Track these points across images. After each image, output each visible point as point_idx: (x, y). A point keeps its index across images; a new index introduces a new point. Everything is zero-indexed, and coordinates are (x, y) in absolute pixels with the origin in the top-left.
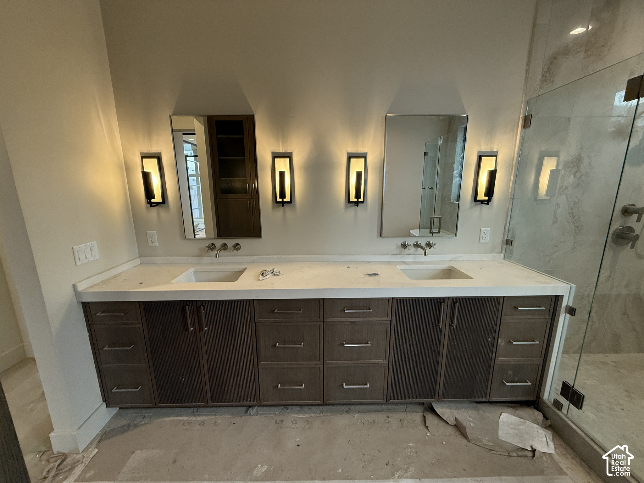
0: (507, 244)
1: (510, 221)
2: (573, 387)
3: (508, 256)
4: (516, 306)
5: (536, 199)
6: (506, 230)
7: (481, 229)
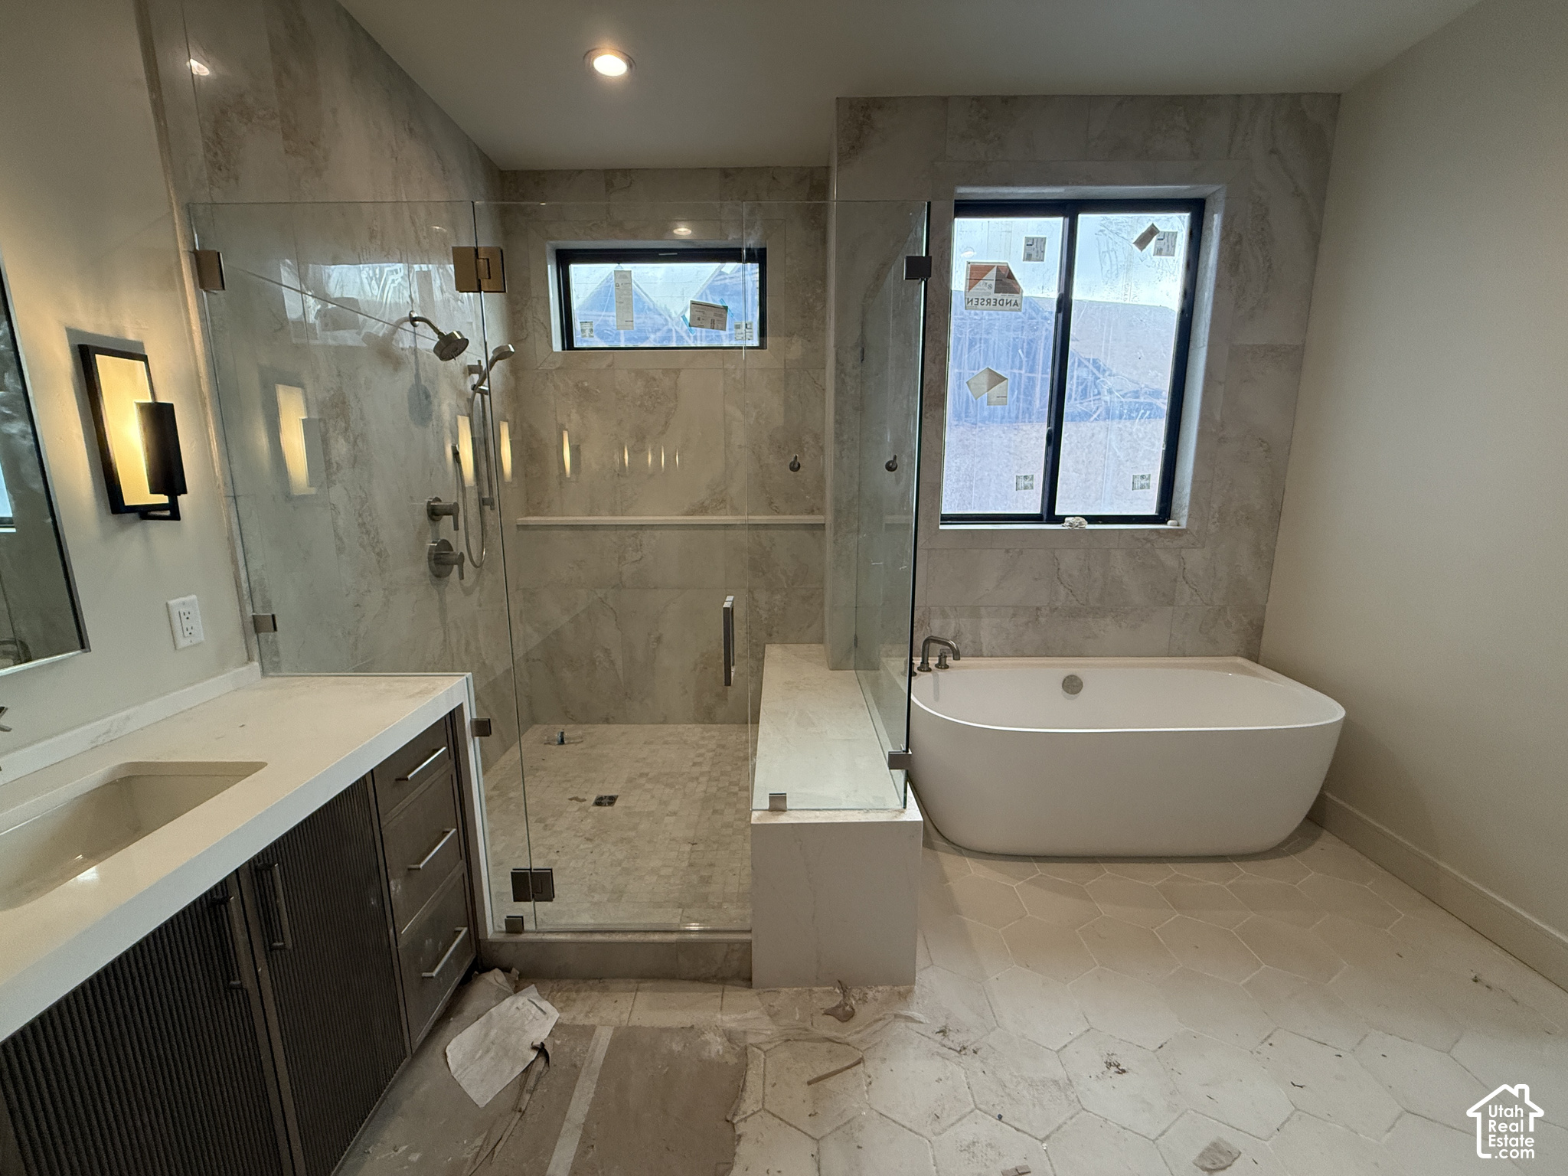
0: (257, 631)
1: (246, 565)
2: (530, 869)
3: (271, 665)
4: (400, 775)
5: (288, 497)
6: (245, 592)
7: (167, 604)
